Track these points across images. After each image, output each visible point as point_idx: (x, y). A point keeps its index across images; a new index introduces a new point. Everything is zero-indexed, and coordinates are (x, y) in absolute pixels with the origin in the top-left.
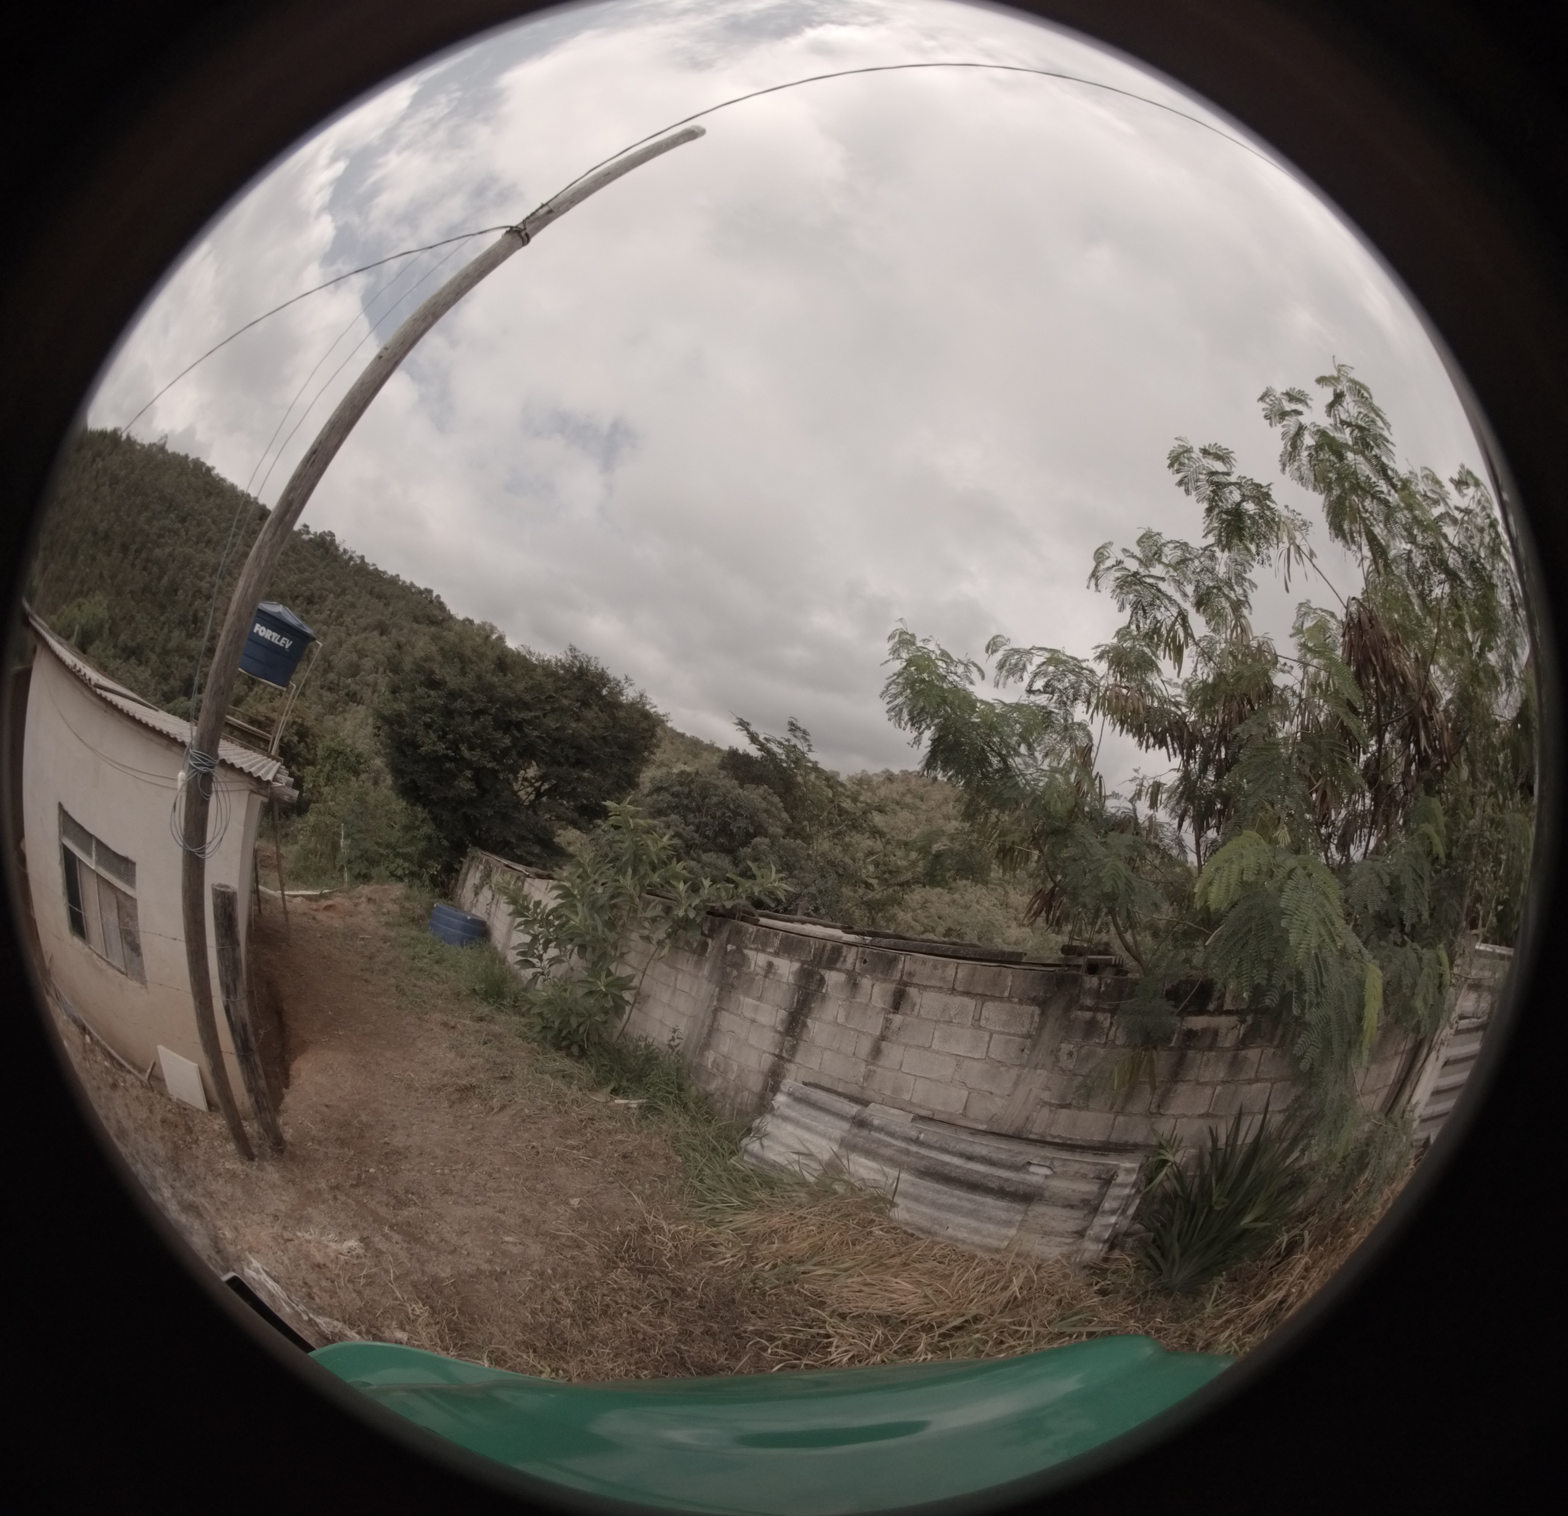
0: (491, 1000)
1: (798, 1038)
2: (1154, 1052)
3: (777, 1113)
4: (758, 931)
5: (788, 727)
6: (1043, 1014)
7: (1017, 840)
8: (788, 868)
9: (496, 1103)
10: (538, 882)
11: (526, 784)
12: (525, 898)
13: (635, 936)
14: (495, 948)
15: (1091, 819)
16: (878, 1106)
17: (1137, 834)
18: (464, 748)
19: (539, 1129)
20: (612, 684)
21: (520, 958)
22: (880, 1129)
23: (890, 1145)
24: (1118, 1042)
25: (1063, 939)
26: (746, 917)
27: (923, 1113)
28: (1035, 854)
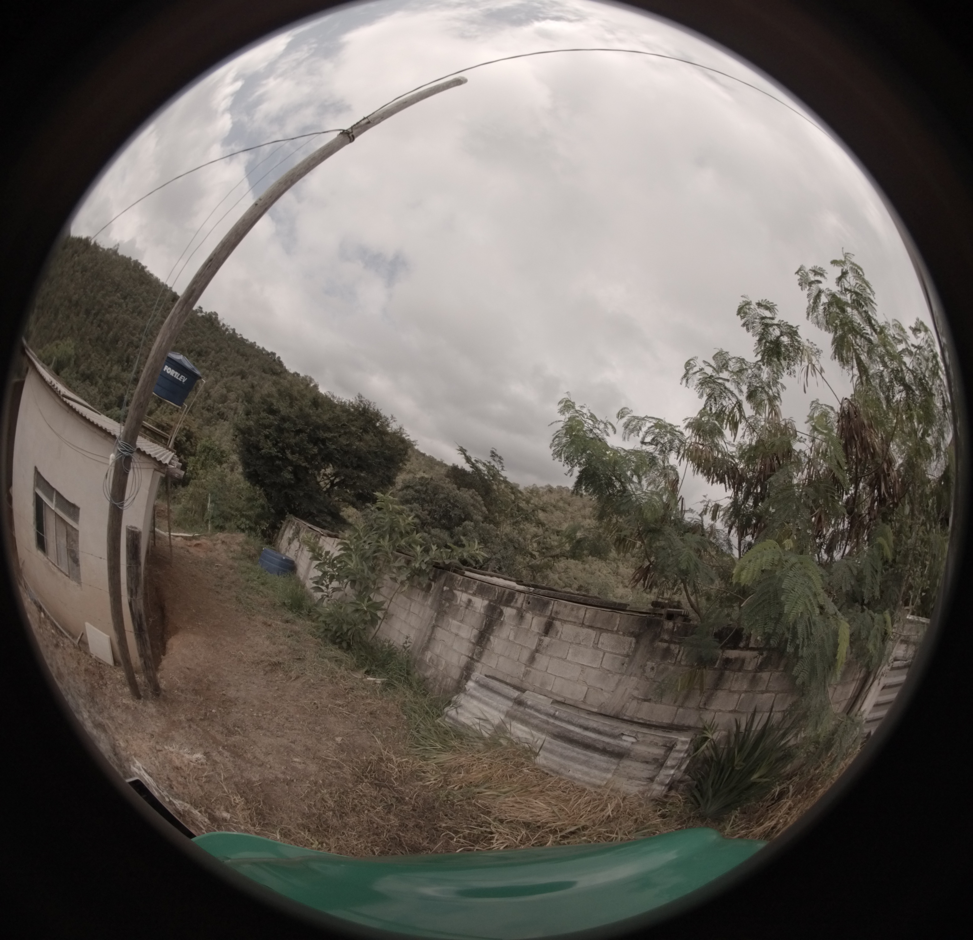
0: (294, 610)
1: (484, 648)
2: (704, 670)
3: (467, 693)
4: (463, 579)
5: (490, 454)
6: (637, 642)
7: (629, 534)
8: (484, 541)
9: (293, 674)
10: (328, 539)
11: (325, 477)
12: (320, 548)
13: (386, 577)
14: (299, 578)
15: (675, 524)
16: (531, 693)
17: (703, 535)
18: (288, 452)
19: (319, 693)
20: (383, 420)
21: (315, 585)
22: (531, 707)
23: (537, 718)
24: (683, 663)
25: (652, 597)
26: (457, 570)
27: (559, 699)
28: (639, 543)
